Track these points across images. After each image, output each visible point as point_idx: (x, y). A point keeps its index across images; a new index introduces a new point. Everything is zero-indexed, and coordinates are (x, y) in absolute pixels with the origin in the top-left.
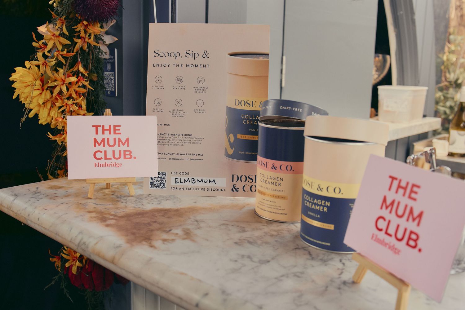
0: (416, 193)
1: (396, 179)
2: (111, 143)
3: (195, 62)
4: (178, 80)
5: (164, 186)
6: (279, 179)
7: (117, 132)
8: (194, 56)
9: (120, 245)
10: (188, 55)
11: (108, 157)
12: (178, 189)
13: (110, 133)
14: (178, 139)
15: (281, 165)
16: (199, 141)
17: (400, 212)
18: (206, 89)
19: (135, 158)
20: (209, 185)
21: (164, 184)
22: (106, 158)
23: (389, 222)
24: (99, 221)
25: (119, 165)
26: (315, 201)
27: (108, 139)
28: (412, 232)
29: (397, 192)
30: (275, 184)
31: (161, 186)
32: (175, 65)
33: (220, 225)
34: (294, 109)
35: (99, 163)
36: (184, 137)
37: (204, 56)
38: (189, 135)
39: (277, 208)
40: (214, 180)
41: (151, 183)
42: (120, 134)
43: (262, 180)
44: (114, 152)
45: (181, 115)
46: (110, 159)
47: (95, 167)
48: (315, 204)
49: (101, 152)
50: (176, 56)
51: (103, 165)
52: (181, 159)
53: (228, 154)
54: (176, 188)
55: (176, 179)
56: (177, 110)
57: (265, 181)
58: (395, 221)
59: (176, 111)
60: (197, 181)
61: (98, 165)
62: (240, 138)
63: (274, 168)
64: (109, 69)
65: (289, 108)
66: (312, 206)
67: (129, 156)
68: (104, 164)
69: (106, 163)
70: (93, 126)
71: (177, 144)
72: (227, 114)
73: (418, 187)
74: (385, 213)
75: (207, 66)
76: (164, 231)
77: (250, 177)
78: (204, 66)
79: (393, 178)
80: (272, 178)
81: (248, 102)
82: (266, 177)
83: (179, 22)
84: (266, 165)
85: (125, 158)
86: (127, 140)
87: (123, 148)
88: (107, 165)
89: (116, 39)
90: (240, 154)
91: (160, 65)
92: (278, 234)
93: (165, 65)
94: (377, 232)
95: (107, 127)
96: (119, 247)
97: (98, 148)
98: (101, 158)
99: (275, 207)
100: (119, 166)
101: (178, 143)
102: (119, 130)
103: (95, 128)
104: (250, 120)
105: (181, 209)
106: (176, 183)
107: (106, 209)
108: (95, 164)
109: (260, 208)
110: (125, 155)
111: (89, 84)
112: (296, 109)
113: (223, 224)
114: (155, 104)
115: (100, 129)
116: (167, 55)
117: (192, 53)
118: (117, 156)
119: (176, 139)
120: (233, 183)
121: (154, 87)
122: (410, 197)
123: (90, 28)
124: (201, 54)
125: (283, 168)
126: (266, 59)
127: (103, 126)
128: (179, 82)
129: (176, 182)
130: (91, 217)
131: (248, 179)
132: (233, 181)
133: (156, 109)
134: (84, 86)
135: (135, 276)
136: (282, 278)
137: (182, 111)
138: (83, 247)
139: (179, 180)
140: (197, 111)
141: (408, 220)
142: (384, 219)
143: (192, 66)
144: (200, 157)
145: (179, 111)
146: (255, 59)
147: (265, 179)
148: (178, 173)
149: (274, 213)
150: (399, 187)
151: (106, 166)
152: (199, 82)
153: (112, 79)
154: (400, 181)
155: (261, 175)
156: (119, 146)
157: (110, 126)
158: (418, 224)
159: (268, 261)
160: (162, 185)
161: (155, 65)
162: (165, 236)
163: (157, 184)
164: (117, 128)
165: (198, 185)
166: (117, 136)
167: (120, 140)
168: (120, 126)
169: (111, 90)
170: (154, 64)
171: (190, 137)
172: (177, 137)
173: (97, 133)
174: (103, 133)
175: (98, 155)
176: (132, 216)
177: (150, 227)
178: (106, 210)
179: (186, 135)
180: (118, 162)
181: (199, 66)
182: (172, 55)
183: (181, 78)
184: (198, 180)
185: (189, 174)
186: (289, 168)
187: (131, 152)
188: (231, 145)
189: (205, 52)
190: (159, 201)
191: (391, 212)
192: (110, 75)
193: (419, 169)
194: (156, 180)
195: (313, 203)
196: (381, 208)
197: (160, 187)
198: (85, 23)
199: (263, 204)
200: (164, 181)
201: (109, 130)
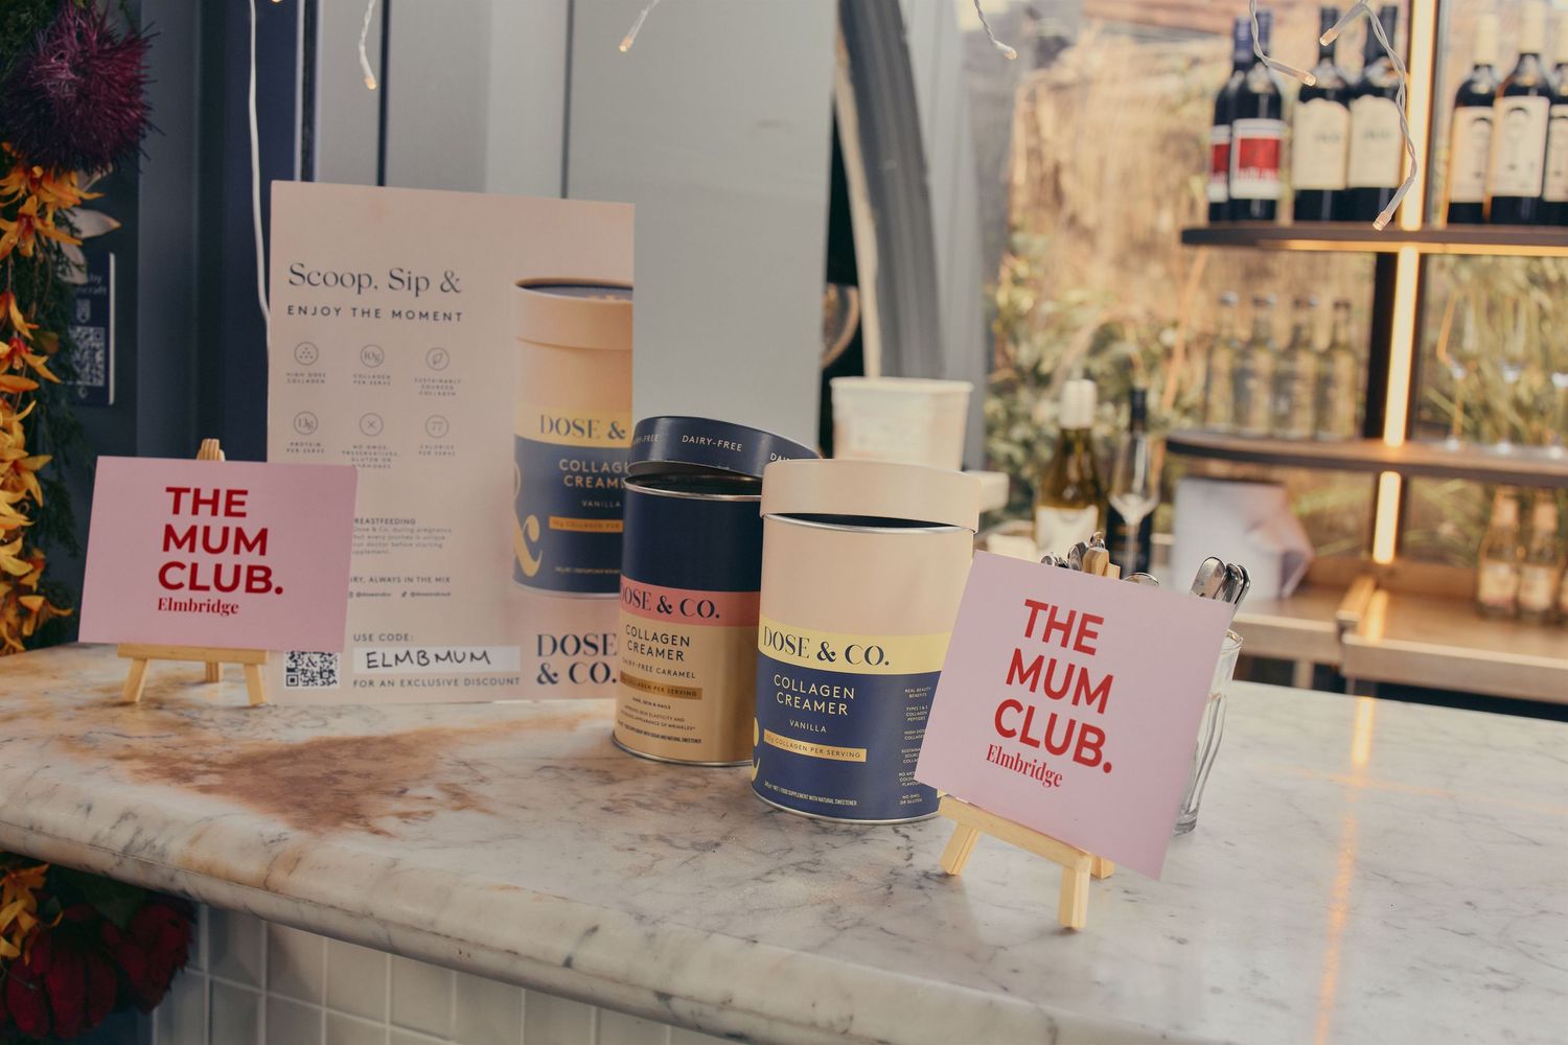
0: (1093, 635)
1: (1044, 607)
2: (215, 542)
3: (419, 305)
4: (367, 356)
5: (331, 680)
6: (678, 641)
7: (235, 509)
8: (416, 286)
9: (280, 835)
10: (396, 284)
11: (199, 582)
12: (377, 683)
13: (214, 512)
14: (371, 533)
15: (684, 602)
16: (436, 538)
17: (1056, 686)
18: (452, 384)
19: (279, 591)
20: (470, 668)
21: (331, 672)
22: (193, 586)
23: (1031, 710)
24: (167, 780)
25: (229, 609)
26: (813, 689)
27: (207, 530)
28: (1086, 728)
29: (1046, 638)
30: (666, 653)
31: (321, 677)
32: (359, 312)
33: (538, 770)
34: (720, 443)
35: (171, 599)
36: (390, 527)
37: (447, 286)
38: (406, 522)
39: (673, 722)
40: (485, 654)
41: (289, 670)
42: (243, 515)
43: (631, 646)
44: (218, 568)
45: (380, 462)
46: (206, 588)
47: (160, 608)
48: (812, 698)
49: (182, 566)
50: (360, 286)
51: (183, 606)
52: (384, 594)
53: (525, 576)
54: (371, 683)
55: (368, 654)
56: (369, 447)
57: (639, 649)
58: (1044, 706)
59: (364, 449)
60: (432, 659)
61: (167, 604)
62: (558, 527)
63: (664, 608)
64: (83, 317)
65: (706, 441)
66: (801, 703)
67: (261, 585)
68: (186, 605)
69: (191, 600)
70: (169, 490)
71: (370, 549)
72: (518, 459)
73: (1099, 620)
74: (1019, 691)
75: (454, 317)
76: (388, 793)
77: (590, 639)
78: (448, 317)
79: (1035, 606)
80: (659, 638)
81: (579, 423)
82: (643, 635)
83: (322, 181)
84: (640, 601)
85: (249, 589)
86: (263, 536)
87: (248, 558)
88: (193, 606)
89: (115, 224)
90: (559, 573)
91: (310, 311)
92: (709, 783)
93: (326, 311)
94: (1000, 740)
95: (207, 495)
96: (279, 840)
97: (175, 554)
98: (180, 586)
99: (668, 722)
100: (228, 613)
101: (373, 545)
102: (242, 503)
103: (172, 495)
104: (585, 475)
105: (402, 735)
106: (369, 667)
107: (167, 747)
108: (161, 600)
109: (627, 727)
110: (250, 579)
111: (46, 364)
112: (726, 444)
113: (545, 767)
114: (297, 426)
115: (187, 500)
116: (331, 279)
117: (409, 279)
118: (227, 580)
119: (366, 534)
120: (542, 660)
121: (292, 378)
122: (1079, 647)
123: (50, 189)
124: (437, 280)
125: (690, 608)
126: (623, 301)
127: (197, 492)
128: (372, 362)
129: (371, 664)
130: (137, 772)
131: (583, 645)
132: (540, 654)
133: (302, 444)
134: (32, 373)
135: (349, 913)
136: (770, 877)
137: (382, 451)
138: (145, 855)
139: (378, 657)
140: (428, 450)
141: (1075, 702)
142: (1019, 708)
143: (410, 315)
144: (441, 587)
145: (372, 451)
146: (594, 299)
147: (640, 642)
148: (375, 637)
149: (663, 737)
150: (1052, 624)
151: (190, 609)
152: (432, 364)
153: (95, 350)
154: (1054, 609)
155: (629, 629)
156: (237, 551)
157: (216, 493)
158: (1101, 710)
159: (717, 845)
160: (326, 675)
161: (295, 310)
162: (398, 806)
163: (309, 674)
164: (236, 498)
165: (436, 668)
166: (233, 523)
167: (240, 534)
168: (245, 493)
169: (88, 383)
170: (290, 308)
171: (410, 526)
172: (368, 530)
173: (176, 510)
174: (195, 511)
175: (173, 576)
176: (264, 762)
177: (340, 787)
178: (170, 750)
179: (398, 521)
180: (226, 598)
181: (431, 315)
182: (348, 280)
183: (377, 352)
184: (437, 657)
185: (409, 637)
186: (706, 609)
187: (268, 572)
188: (533, 549)
189: (449, 275)
190: (316, 718)
191: (1033, 689)
192: (87, 336)
193: (1096, 577)
194: (306, 660)
195: (803, 697)
196: (1009, 681)
197: (319, 681)
198: (38, 171)
199: (633, 713)
200: (331, 663)
201: (214, 503)
